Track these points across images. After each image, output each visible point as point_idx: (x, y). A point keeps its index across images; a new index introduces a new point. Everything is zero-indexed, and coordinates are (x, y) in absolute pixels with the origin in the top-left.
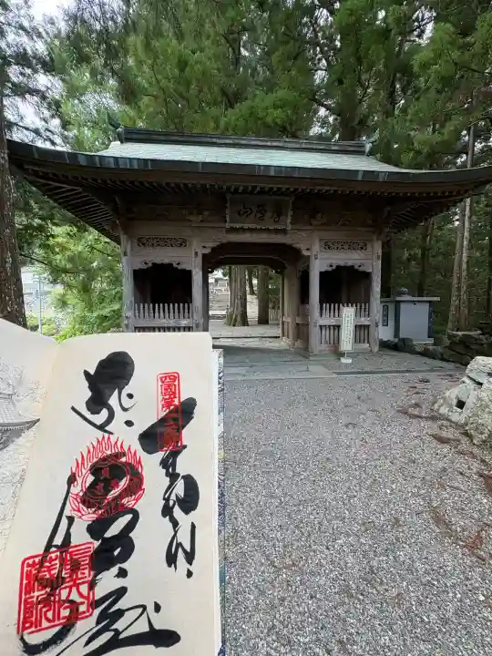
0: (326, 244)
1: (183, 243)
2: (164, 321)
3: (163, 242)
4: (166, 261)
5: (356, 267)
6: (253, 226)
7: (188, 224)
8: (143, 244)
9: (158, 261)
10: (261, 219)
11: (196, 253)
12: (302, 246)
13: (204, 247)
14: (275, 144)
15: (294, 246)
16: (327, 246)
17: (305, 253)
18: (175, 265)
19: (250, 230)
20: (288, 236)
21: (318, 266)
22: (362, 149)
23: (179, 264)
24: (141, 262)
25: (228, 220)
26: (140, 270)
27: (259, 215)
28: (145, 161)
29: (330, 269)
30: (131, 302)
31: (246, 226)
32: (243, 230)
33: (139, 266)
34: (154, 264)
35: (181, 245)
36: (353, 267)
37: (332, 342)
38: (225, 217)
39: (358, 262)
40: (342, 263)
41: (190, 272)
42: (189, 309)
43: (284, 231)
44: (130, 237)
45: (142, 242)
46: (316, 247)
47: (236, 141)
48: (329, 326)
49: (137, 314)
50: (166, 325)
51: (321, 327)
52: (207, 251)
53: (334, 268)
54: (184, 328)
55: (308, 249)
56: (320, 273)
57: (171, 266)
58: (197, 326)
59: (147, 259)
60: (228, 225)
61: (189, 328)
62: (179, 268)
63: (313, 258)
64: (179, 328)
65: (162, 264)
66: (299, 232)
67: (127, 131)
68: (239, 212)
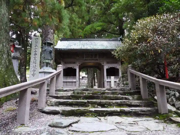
1: (74, 63)
2: (69, 80)
3: (70, 63)
4: (71, 67)
5: (115, 67)
6: (90, 59)
7: (76, 59)
10: (92, 58)
11: (77, 65)
12: (102, 63)
15: (100, 63)
16: (108, 63)
18: (73, 68)
19: (90, 60)
20: (98, 61)
21: (106, 67)
22: (118, 40)
26: (65, 69)
27: (91, 57)
29: (109, 68)
32: (88, 60)
36: (114, 67)
37: (110, 86)
38: (84, 57)
39: (115, 66)
40: (111, 66)
41: (76, 69)
42: (75, 78)
44: (63, 62)
45: (66, 63)
46: (105, 63)
48: (109, 82)
49: (63, 79)
52: (79, 64)
54: (74, 82)
55: (103, 64)
56: (106, 69)
57: (72, 68)
58: (77, 81)
59: (66, 66)
60: (84, 59)
61: (75, 82)
62: (74, 68)
63: (104, 65)
64: (73, 82)
65: (70, 68)
66: (101, 60)
67: (62, 39)
68: (87, 56)
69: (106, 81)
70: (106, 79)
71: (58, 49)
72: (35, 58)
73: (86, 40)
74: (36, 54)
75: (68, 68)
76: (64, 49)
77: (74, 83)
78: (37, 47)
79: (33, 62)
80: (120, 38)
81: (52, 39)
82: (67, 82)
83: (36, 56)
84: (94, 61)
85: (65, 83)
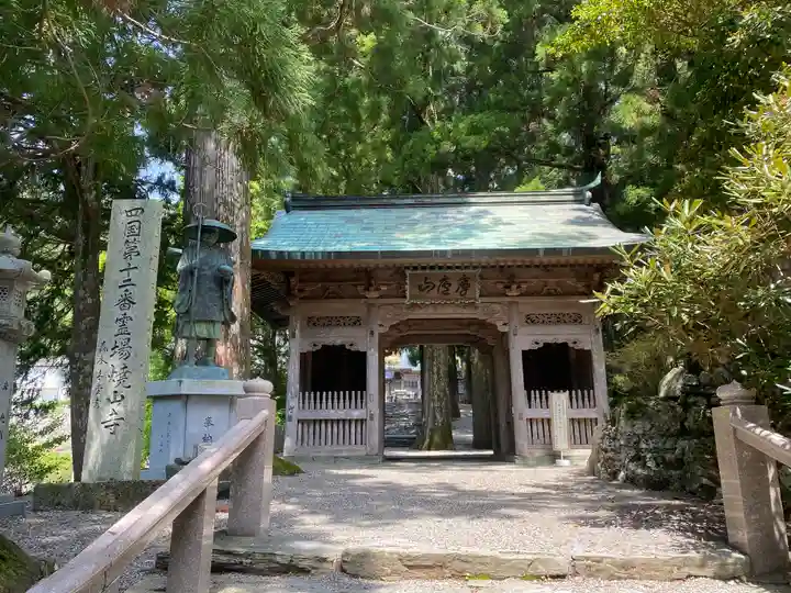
0: (528, 317)
1: (357, 322)
2: (332, 411)
3: (335, 321)
4: (338, 342)
5: (571, 345)
6: (437, 301)
7: (363, 301)
8: (314, 325)
9: (329, 342)
10: (446, 293)
11: (372, 333)
12: (498, 322)
13: (382, 326)
15: (487, 321)
16: (530, 320)
17: (502, 329)
18: (347, 347)
19: (433, 305)
20: (479, 310)
21: (523, 340)
22: (582, 198)
23: (352, 345)
24: (310, 345)
25: (408, 295)
26: (309, 353)
27: (442, 289)
28: (329, 253)
29: (536, 347)
32: (425, 306)
33: (308, 348)
34: (324, 346)
35: (355, 324)
36: (565, 345)
37: (547, 441)
38: (404, 291)
39: (573, 338)
40: (550, 340)
41: (364, 355)
42: (362, 398)
43: (473, 305)
44: (300, 317)
45: (313, 322)
46: (515, 321)
47: (420, 200)
49: (301, 405)
51: (531, 420)
52: (382, 330)
53: (541, 345)
54: (356, 421)
55: (505, 324)
56: (525, 353)
57: (342, 347)
58: (372, 419)
59: (315, 340)
60: (408, 301)
61: (363, 421)
62: (353, 349)
63: (511, 334)
64: (350, 421)
65: (334, 347)
66: (493, 305)
67: (294, 199)
68: (420, 287)
69: (521, 419)
70: (523, 408)
71: (274, 257)
72: (123, 321)
73: (412, 201)
74: (127, 301)
75: (326, 348)
76: (303, 253)
77: (353, 426)
78: (135, 261)
79: (110, 345)
80: (590, 190)
81: (238, 205)
82: (320, 421)
83: (129, 313)
84: (460, 310)
85: (312, 427)
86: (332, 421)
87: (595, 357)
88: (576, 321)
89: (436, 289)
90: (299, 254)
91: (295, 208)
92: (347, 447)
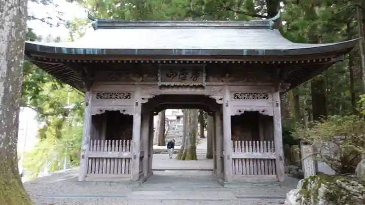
0: (235, 95)
1: (128, 96)
2: (110, 153)
3: (111, 96)
4: (116, 109)
5: (261, 112)
6: (178, 84)
7: (133, 82)
8: (101, 98)
9: (110, 108)
10: (184, 79)
11: (137, 103)
12: (217, 97)
13: (143, 99)
14: (201, 25)
15: (210, 97)
16: (236, 97)
17: (219, 102)
18: (121, 112)
19: (175, 86)
20: (205, 90)
21: (230, 111)
22: (268, 25)
23: (124, 111)
24: (98, 111)
25: (159, 80)
26: (97, 115)
27: (182, 76)
28: (102, 50)
29: (239, 114)
30: (88, 138)
31: (172, 84)
32: (169, 87)
33: (96, 113)
34: (107, 111)
35: (127, 97)
36: (257, 112)
37: (244, 173)
39: (262, 109)
40: (248, 109)
41: (130, 119)
42: (130, 145)
43: (201, 87)
44: (92, 93)
45: (99, 96)
46: (227, 97)
47: (173, 24)
48: (242, 159)
49: (92, 148)
50: (112, 157)
51: (234, 160)
53: (243, 112)
54: (126, 159)
55: (221, 99)
56: (232, 116)
57: (118, 112)
58: (135, 157)
59: (102, 108)
60: (160, 84)
61: (129, 159)
62: (125, 113)
63: (225, 106)
64: (122, 159)
65: (113, 112)
66: (214, 87)
67: (99, 22)
68: (167, 75)
69: (228, 159)
70: (230, 152)
71: (65, 52)
75: (108, 113)
76: (85, 50)
77: (124, 162)
80: (273, 21)
82: (103, 159)
84: (193, 90)
86: (110, 159)
87: (275, 120)
88: (264, 98)
89: (178, 77)
90: (82, 50)
91: (100, 27)
92: (119, 175)
